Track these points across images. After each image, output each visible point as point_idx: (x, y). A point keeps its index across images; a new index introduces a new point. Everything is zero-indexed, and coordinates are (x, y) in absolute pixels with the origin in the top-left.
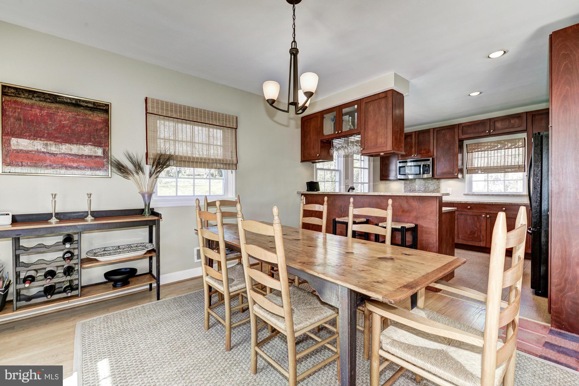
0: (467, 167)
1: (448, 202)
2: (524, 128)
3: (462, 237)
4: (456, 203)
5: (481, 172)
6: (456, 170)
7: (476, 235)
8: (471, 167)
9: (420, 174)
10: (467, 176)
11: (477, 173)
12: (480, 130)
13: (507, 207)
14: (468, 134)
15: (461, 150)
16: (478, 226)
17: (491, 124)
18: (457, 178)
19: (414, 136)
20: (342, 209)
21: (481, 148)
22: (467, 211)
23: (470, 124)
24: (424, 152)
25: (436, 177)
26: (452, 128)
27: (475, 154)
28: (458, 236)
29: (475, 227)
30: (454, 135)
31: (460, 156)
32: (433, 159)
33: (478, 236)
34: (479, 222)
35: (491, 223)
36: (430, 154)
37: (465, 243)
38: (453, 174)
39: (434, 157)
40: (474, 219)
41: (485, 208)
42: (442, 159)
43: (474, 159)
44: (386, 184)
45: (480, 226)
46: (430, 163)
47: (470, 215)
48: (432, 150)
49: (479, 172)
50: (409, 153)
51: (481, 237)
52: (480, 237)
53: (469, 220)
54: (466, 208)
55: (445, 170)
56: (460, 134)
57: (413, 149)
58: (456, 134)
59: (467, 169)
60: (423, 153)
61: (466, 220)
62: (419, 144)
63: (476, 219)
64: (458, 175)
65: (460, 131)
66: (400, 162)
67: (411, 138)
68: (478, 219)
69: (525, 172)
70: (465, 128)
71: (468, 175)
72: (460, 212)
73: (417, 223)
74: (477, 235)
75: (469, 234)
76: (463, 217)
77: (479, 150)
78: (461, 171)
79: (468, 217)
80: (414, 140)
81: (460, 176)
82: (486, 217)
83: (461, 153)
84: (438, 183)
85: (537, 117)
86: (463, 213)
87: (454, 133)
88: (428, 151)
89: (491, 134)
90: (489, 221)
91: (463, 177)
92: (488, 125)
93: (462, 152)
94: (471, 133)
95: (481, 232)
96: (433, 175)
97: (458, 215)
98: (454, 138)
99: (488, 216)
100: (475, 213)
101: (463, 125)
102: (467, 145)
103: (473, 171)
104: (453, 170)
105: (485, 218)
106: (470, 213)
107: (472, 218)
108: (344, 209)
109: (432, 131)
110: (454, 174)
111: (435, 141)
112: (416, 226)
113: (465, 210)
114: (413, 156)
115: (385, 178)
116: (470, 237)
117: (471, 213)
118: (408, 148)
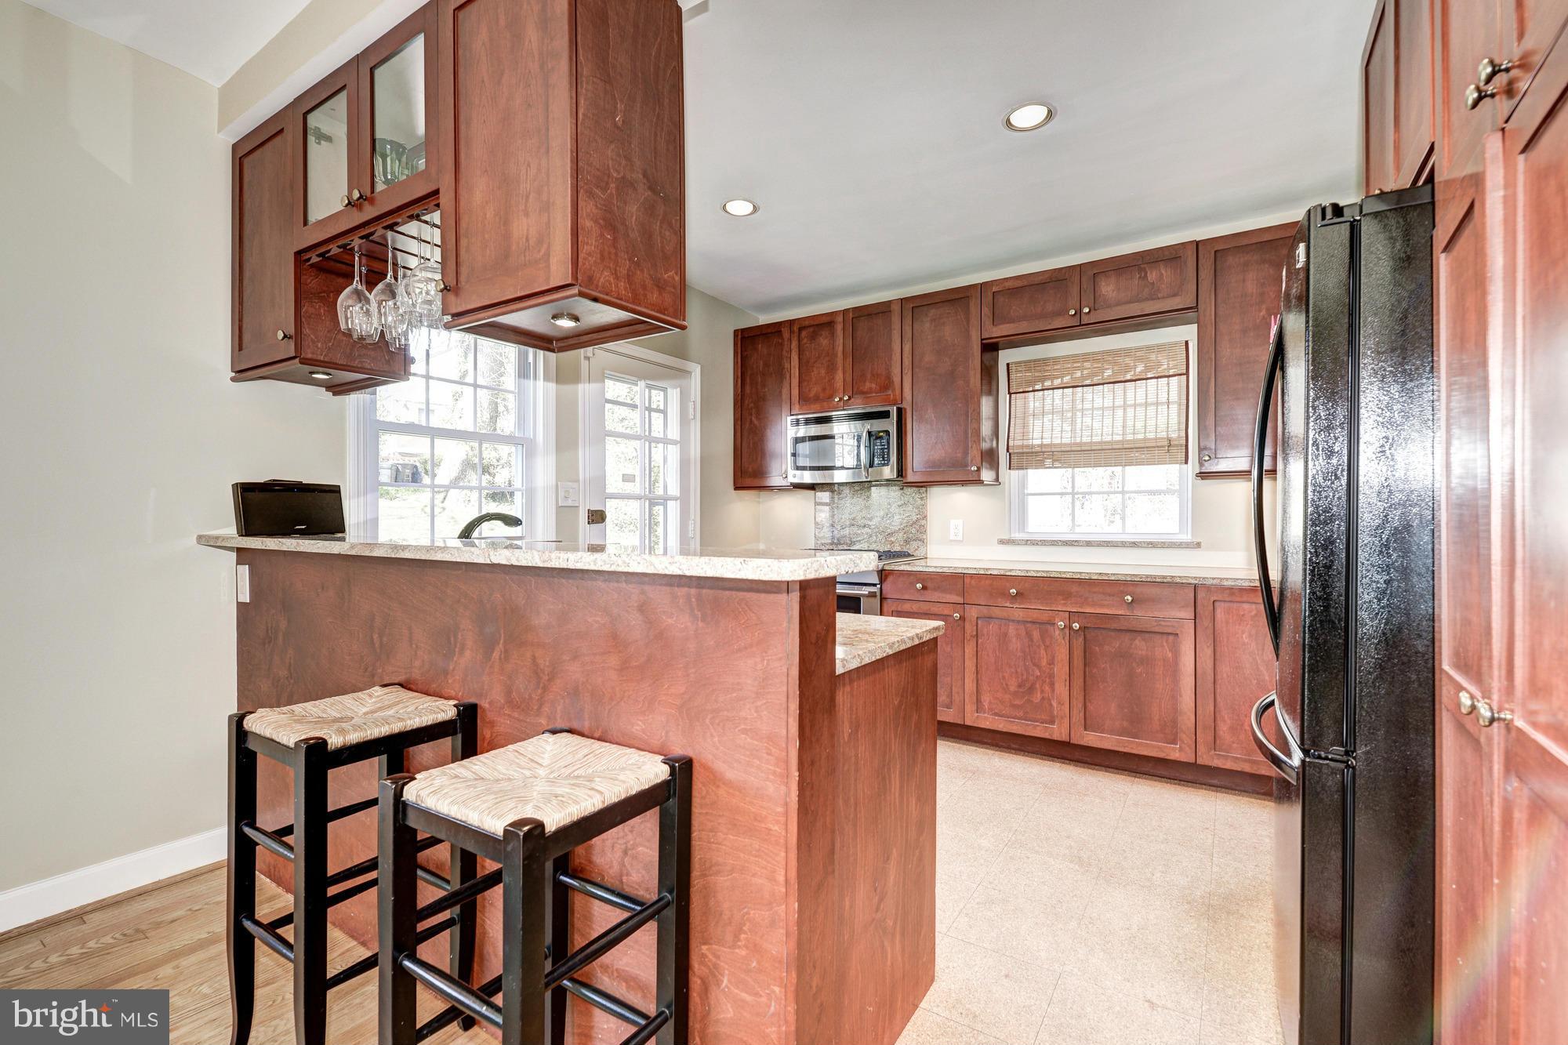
0: (1011, 443)
1: (945, 570)
2: (1186, 300)
3: (990, 703)
4: (972, 576)
5: (1054, 461)
6: (974, 454)
7: (1037, 697)
8: (1022, 446)
9: (858, 467)
10: (1010, 477)
11: (1040, 465)
12: (1050, 307)
13: (1138, 590)
14: (1012, 321)
15: (990, 383)
16: (1044, 663)
17: (1084, 286)
18: (979, 482)
19: (839, 328)
20: (375, 636)
21: (1053, 378)
22: (1008, 604)
23: (1018, 284)
24: (874, 386)
25: (910, 477)
26: (957, 299)
27: (1033, 401)
28: (978, 701)
29: (1034, 665)
30: (968, 323)
31: (986, 404)
32: (900, 411)
33: (1043, 698)
34: (1046, 647)
35: (1085, 652)
36: (890, 392)
37: (1001, 725)
38: (963, 465)
39: (903, 406)
40: (1029, 635)
41: (1067, 596)
42: (930, 414)
43: (1031, 418)
44: (759, 502)
45: (1051, 663)
46: (891, 425)
47: (1018, 622)
48: (897, 380)
49: (1048, 462)
50: (824, 390)
51: (1054, 704)
52: (1051, 705)
53: (1014, 640)
54: (1005, 595)
55: (939, 454)
56: (987, 322)
57: (839, 376)
58: (975, 321)
59: (1010, 451)
60: (870, 391)
61: (1004, 637)
62: (858, 355)
63: (1036, 634)
64: (979, 469)
65: (986, 311)
66: (797, 423)
67: (833, 334)
68: (1044, 635)
69: (1186, 462)
70: (1001, 299)
71: (1014, 473)
72: (984, 610)
73: (690, 753)
74: (1039, 695)
75: (1015, 694)
76: (993, 628)
77: (1048, 384)
78: (990, 457)
79: (1012, 630)
80: (840, 341)
81: (987, 475)
82: (1071, 628)
83: (989, 393)
84: (922, 499)
85: (1231, 260)
86: (996, 612)
87: (968, 321)
88: (886, 385)
89: (1085, 320)
90: (1079, 642)
91: (997, 479)
92: (1075, 290)
93: (995, 393)
94: (1020, 319)
95: (1052, 685)
96: (901, 472)
97: (979, 622)
98: (968, 337)
99: (1076, 626)
100: (1035, 615)
101: (995, 289)
102: (1008, 365)
103: (1030, 457)
104: (966, 453)
105: (1067, 631)
106: (1017, 611)
107: (1023, 633)
108: (381, 636)
109: (896, 308)
110: (966, 466)
111: (907, 347)
112: (683, 770)
113: (1001, 602)
114: (837, 399)
115: (748, 482)
116: (1017, 702)
117: (1019, 614)
118: (823, 372)
